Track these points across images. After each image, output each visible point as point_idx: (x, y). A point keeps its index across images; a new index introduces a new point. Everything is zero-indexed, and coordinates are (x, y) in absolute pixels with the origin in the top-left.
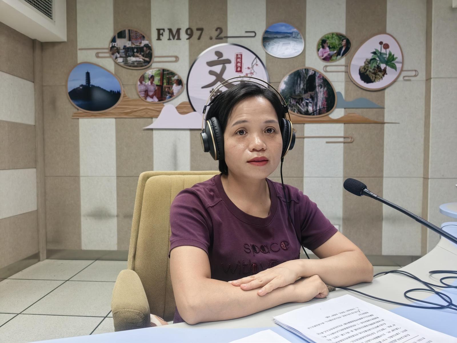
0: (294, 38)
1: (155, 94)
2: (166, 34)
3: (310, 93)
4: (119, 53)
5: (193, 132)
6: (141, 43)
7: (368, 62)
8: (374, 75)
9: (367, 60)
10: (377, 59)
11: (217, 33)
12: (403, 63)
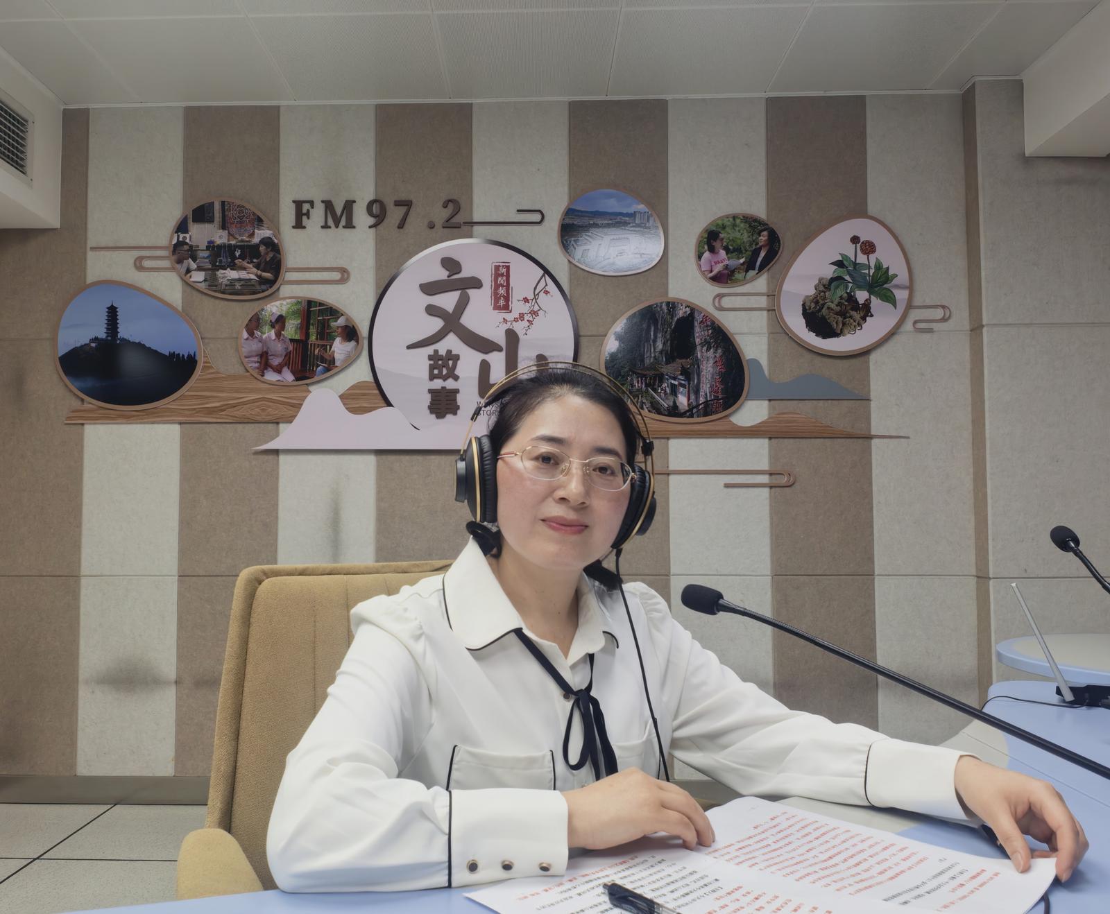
0: (638, 226)
1: (287, 362)
2: (318, 213)
3: (680, 362)
4: (194, 261)
5: (384, 457)
6: (252, 235)
7: (824, 286)
8: (840, 319)
9: (820, 280)
10: (847, 278)
11: (446, 213)
12: (911, 288)
